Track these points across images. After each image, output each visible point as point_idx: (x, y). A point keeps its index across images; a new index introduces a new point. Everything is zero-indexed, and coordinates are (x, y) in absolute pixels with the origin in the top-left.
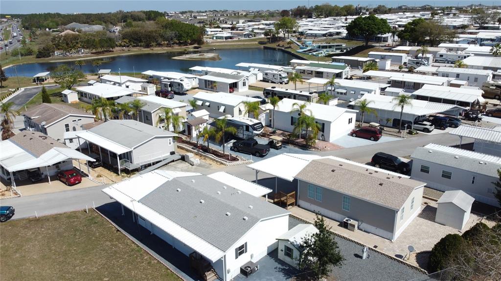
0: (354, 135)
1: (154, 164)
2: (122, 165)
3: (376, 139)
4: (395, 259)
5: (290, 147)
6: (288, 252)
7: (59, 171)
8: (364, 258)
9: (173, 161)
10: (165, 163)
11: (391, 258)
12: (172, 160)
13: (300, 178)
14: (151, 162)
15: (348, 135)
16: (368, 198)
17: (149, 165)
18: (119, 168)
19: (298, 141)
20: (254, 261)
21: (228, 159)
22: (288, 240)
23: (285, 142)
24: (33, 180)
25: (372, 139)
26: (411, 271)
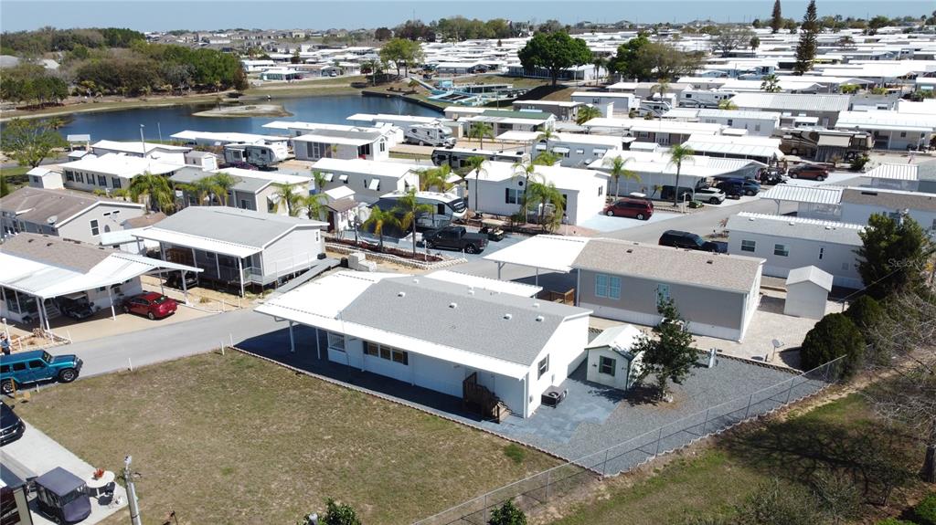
0: (611, 213)
1: (297, 275)
2: (246, 277)
3: (647, 216)
4: (753, 363)
5: (515, 235)
6: (607, 366)
7: (121, 297)
8: (711, 366)
9: (329, 269)
10: (315, 274)
11: (747, 362)
12: (326, 267)
13: (581, 265)
14: (294, 271)
15: (600, 213)
16: (697, 282)
17: (291, 277)
18: (242, 283)
19: (525, 226)
20: (557, 383)
21: (424, 260)
22: (608, 346)
23: (508, 230)
24: (79, 316)
25: (640, 216)
26: (779, 374)
